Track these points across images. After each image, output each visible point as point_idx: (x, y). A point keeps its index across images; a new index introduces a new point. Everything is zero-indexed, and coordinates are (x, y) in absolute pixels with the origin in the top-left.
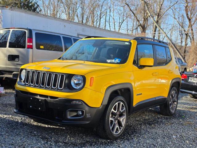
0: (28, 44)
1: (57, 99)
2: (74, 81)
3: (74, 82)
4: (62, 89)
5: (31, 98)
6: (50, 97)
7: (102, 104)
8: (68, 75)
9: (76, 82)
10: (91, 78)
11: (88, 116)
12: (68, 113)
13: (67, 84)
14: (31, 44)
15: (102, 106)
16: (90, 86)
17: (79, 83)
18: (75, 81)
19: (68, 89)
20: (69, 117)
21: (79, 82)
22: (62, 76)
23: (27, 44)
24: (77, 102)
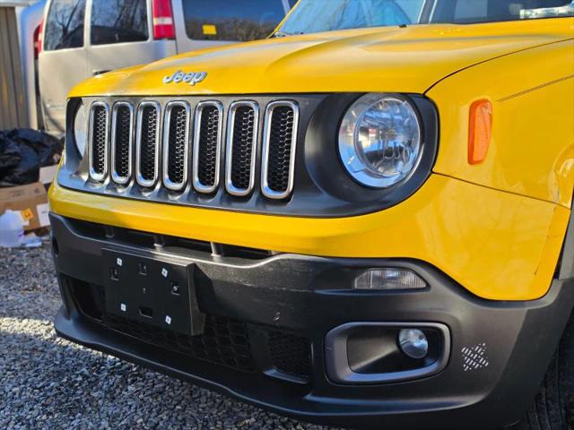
0: (157, 21)
1: (263, 263)
2: (355, 141)
3: (358, 145)
4: (286, 200)
5: (120, 262)
6: (218, 253)
7: (556, 275)
8: (318, 100)
9: (367, 142)
10: (474, 106)
11: (473, 358)
12: (340, 348)
13: (317, 158)
14: (168, 21)
15: (558, 285)
16: (471, 161)
17: (389, 153)
18: (362, 138)
19: (325, 196)
20: (347, 374)
21: (391, 144)
22: (281, 115)
23: (153, 21)
24: (391, 274)
